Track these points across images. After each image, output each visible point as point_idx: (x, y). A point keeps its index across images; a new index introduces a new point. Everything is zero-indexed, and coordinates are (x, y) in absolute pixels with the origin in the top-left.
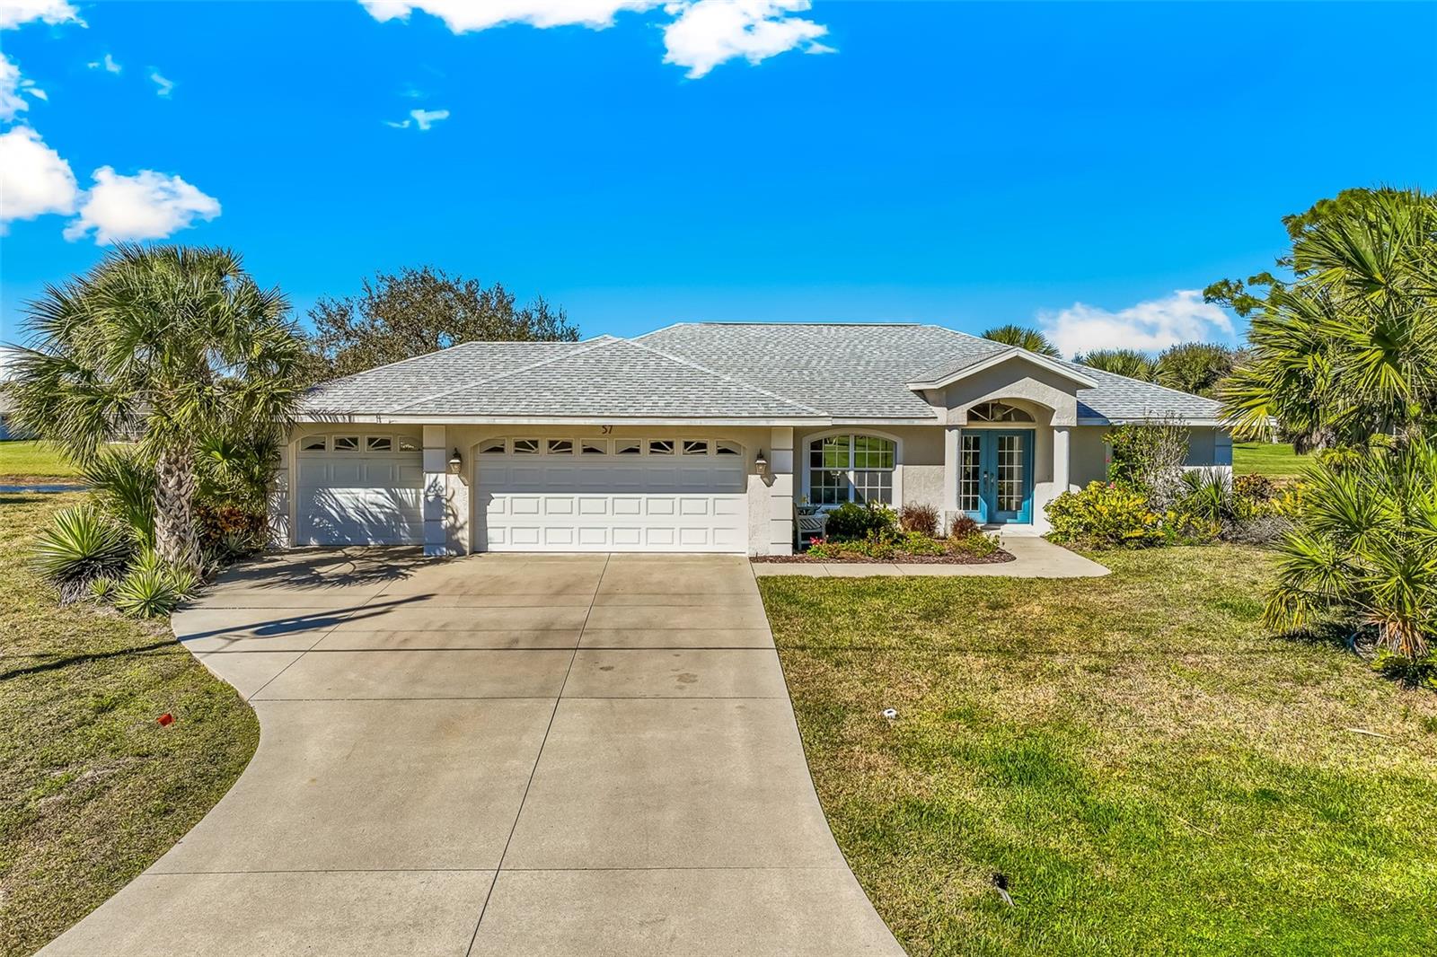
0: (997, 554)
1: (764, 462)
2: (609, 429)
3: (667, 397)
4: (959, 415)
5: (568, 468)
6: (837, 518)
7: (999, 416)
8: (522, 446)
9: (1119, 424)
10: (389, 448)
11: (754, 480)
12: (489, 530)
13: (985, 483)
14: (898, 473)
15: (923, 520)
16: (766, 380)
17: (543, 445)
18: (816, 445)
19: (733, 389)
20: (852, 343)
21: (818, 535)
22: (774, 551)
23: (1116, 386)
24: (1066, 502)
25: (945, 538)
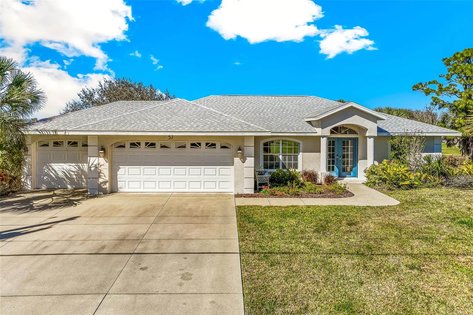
0: (345, 193)
1: (241, 152)
2: (171, 137)
3: (198, 123)
4: (327, 131)
5: (154, 155)
6: (275, 176)
7: (343, 132)
8: (133, 145)
9: (394, 135)
10: (77, 146)
11: (237, 160)
12: (118, 182)
13: (337, 160)
14: (300, 156)
15: (312, 177)
16: (245, 117)
17: (143, 145)
18: (266, 144)
19: (228, 119)
20: (281, 103)
21: (265, 184)
22: (246, 192)
23: (391, 120)
24: (374, 169)
25: (321, 184)
